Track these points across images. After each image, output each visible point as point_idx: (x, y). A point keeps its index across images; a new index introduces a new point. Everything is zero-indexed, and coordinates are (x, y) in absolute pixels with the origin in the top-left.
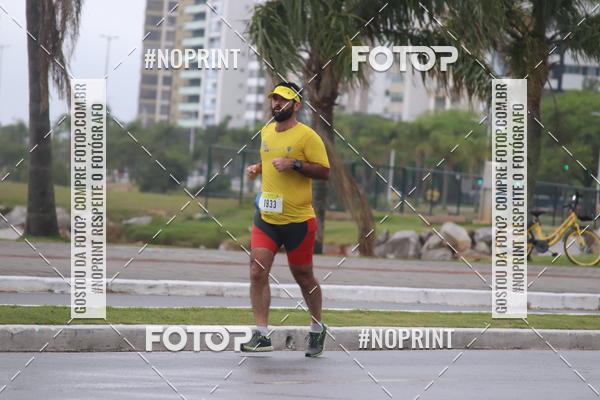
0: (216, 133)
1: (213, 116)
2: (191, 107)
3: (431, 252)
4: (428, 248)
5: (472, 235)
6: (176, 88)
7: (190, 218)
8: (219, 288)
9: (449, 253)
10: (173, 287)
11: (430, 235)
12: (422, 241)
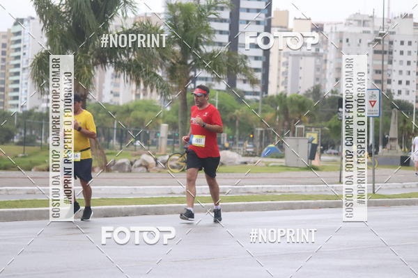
0: (28, 114)
1: (26, 106)
2: (15, 102)
3: (136, 169)
4: (135, 167)
5: (156, 160)
6: (7, 93)
7: (16, 157)
8: (33, 190)
9: (145, 169)
10: (10, 190)
11: (136, 160)
12: (132, 164)
